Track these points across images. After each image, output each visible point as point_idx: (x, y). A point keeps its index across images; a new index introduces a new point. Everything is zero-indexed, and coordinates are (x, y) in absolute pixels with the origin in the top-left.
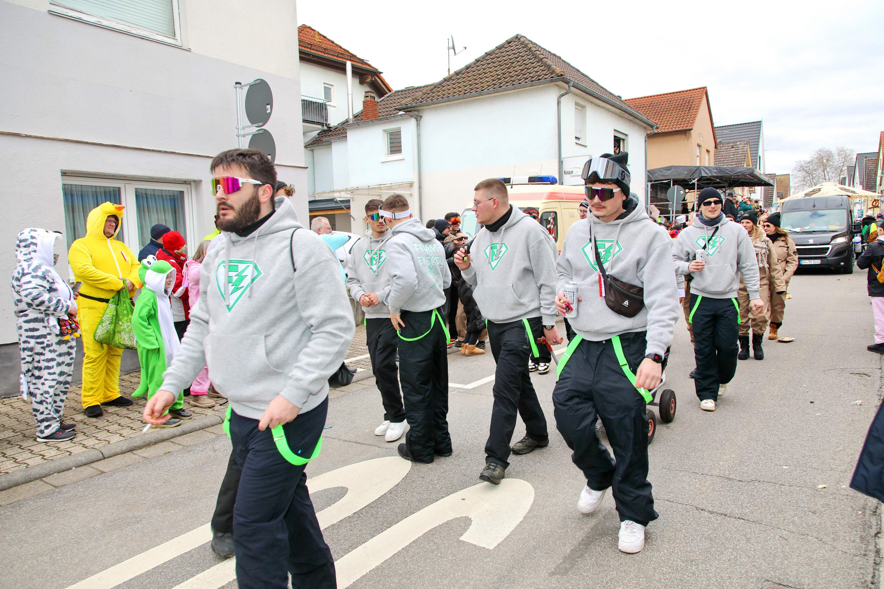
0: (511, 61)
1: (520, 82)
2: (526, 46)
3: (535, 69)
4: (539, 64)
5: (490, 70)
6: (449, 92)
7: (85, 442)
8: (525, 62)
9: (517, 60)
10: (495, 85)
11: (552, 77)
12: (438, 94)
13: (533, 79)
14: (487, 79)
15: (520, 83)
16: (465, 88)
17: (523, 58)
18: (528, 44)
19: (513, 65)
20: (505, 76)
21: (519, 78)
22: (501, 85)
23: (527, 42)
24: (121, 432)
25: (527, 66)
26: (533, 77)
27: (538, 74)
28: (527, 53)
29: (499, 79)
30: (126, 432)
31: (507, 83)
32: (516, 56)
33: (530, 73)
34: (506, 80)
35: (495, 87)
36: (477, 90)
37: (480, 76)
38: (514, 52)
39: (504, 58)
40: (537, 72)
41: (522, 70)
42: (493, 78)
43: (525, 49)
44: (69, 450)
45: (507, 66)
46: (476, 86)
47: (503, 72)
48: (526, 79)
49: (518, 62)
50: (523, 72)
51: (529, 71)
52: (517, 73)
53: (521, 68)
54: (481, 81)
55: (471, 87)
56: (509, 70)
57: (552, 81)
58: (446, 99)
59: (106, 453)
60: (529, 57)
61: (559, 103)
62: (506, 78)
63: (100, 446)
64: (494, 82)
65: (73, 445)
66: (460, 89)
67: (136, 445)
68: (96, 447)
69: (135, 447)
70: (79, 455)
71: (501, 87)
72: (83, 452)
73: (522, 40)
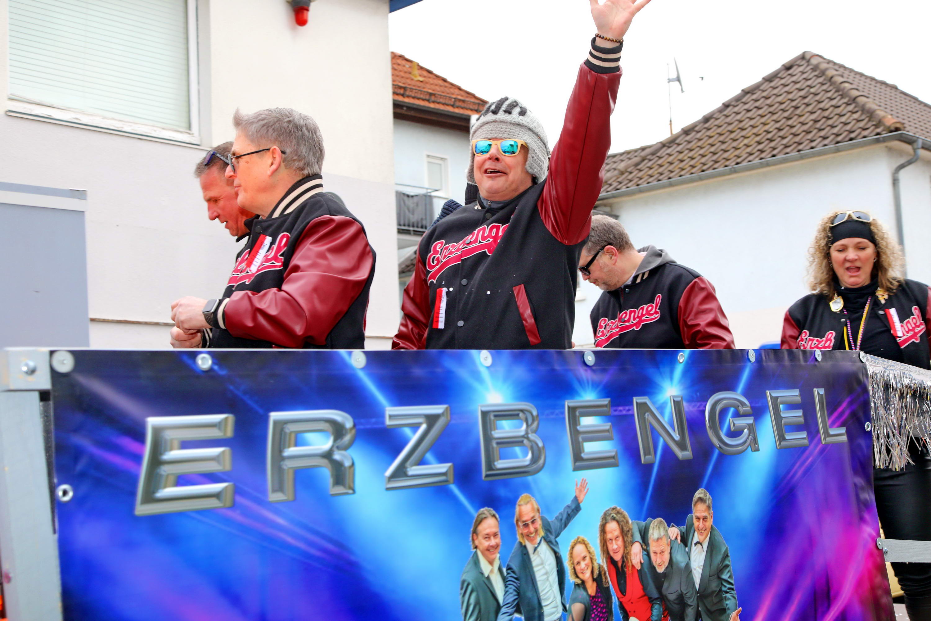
0: (794, 104)
1: (813, 144)
2: (823, 73)
3: (843, 119)
4: (851, 108)
5: (752, 122)
6: (671, 168)
8: (822, 105)
9: (806, 101)
10: (762, 151)
11: (878, 134)
12: (650, 172)
13: (839, 138)
14: (746, 141)
15: (812, 148)
16: (703, 160)
17: (817, 98)
18: (827, 69)
19: (798, 112)
20: (781, 133)
21: (810, 136)
22: (775, 152)
23: (823, 66)
25: (826, 114)
26: (838, 135)
27: (848, 127)
28: (824, 87)
29: (771, 140)
31: (786, 147)
32: (802, 93)
33: (832, 127)
34: (785, 141)
35: (763, 155)
36: (727, 163)
37: (732, 136)
38: (798, 86)
39: (780, 99)
40: (846, 124)
41: (816, 121)
42: (758, 139)
43: (821, 80)
45: (786, 114)
46: (726, 155)
47: (778, 125)
48: (825, 138)
49: (808, 105)
50: (818, 125)
51: (830, 122)
52: (805, 127)
53: (813, 117)
54: (735, 144)
55: (715, 158)
56: (790, 122)
57: (877, 141)
58: (665, 181)
60: (829, 95)
61: (895, 182)
62: (783, 138)
64: (760, 147)
66: (692, 163)
71: (774, 156)
73: (814, 61)
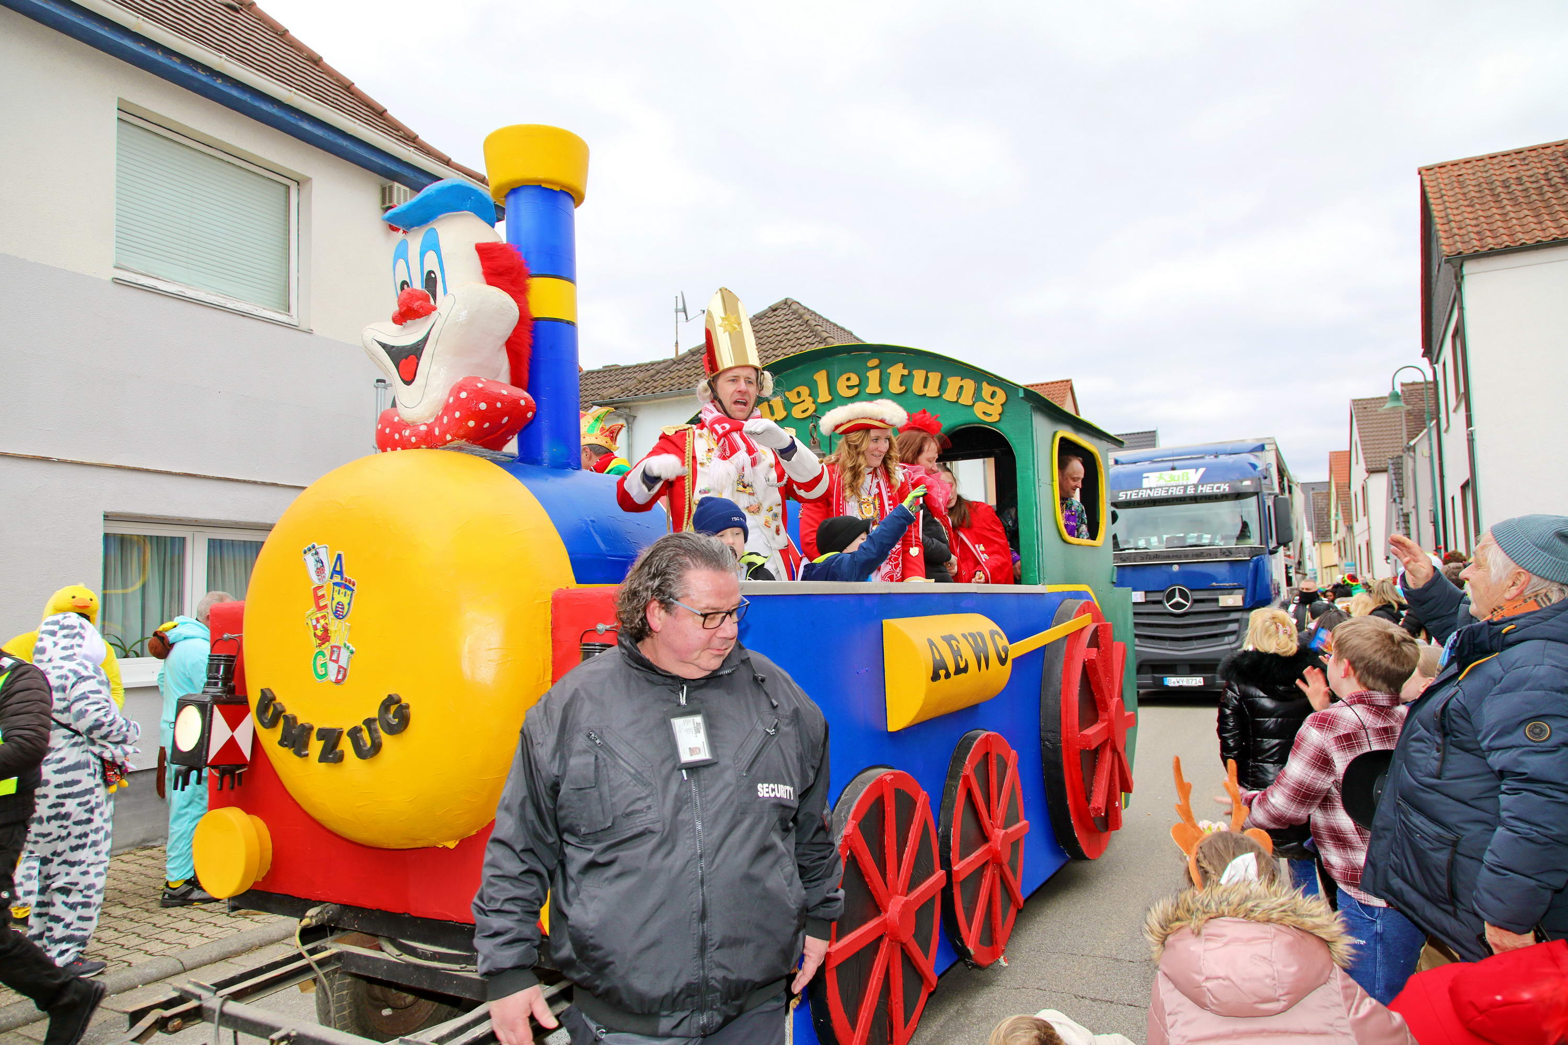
2: (801, 316)
6: (680, 381)
7: (147, 947)
8: (800, 342)
9: (788, 337)
17: (796, 335)
18: (804, 313)
19: (782, 345)
23: (801, 311)
24: (201, 930)
28: (802, 328)
30: (208, 930)
32: (785, 331)
38: (782, 324)
43: (799, 322)
44: (124, 958)
49: (789, 340)
56: (775, 353)
59: (188, 962)
60: (806, 334)
63: (175, 950)
65: (128, 952)
67: (231, 949)
68: (168, 953)
69: (230, 952)
70: (146, 965)
72: (150, 961)
73: (794, 307)
